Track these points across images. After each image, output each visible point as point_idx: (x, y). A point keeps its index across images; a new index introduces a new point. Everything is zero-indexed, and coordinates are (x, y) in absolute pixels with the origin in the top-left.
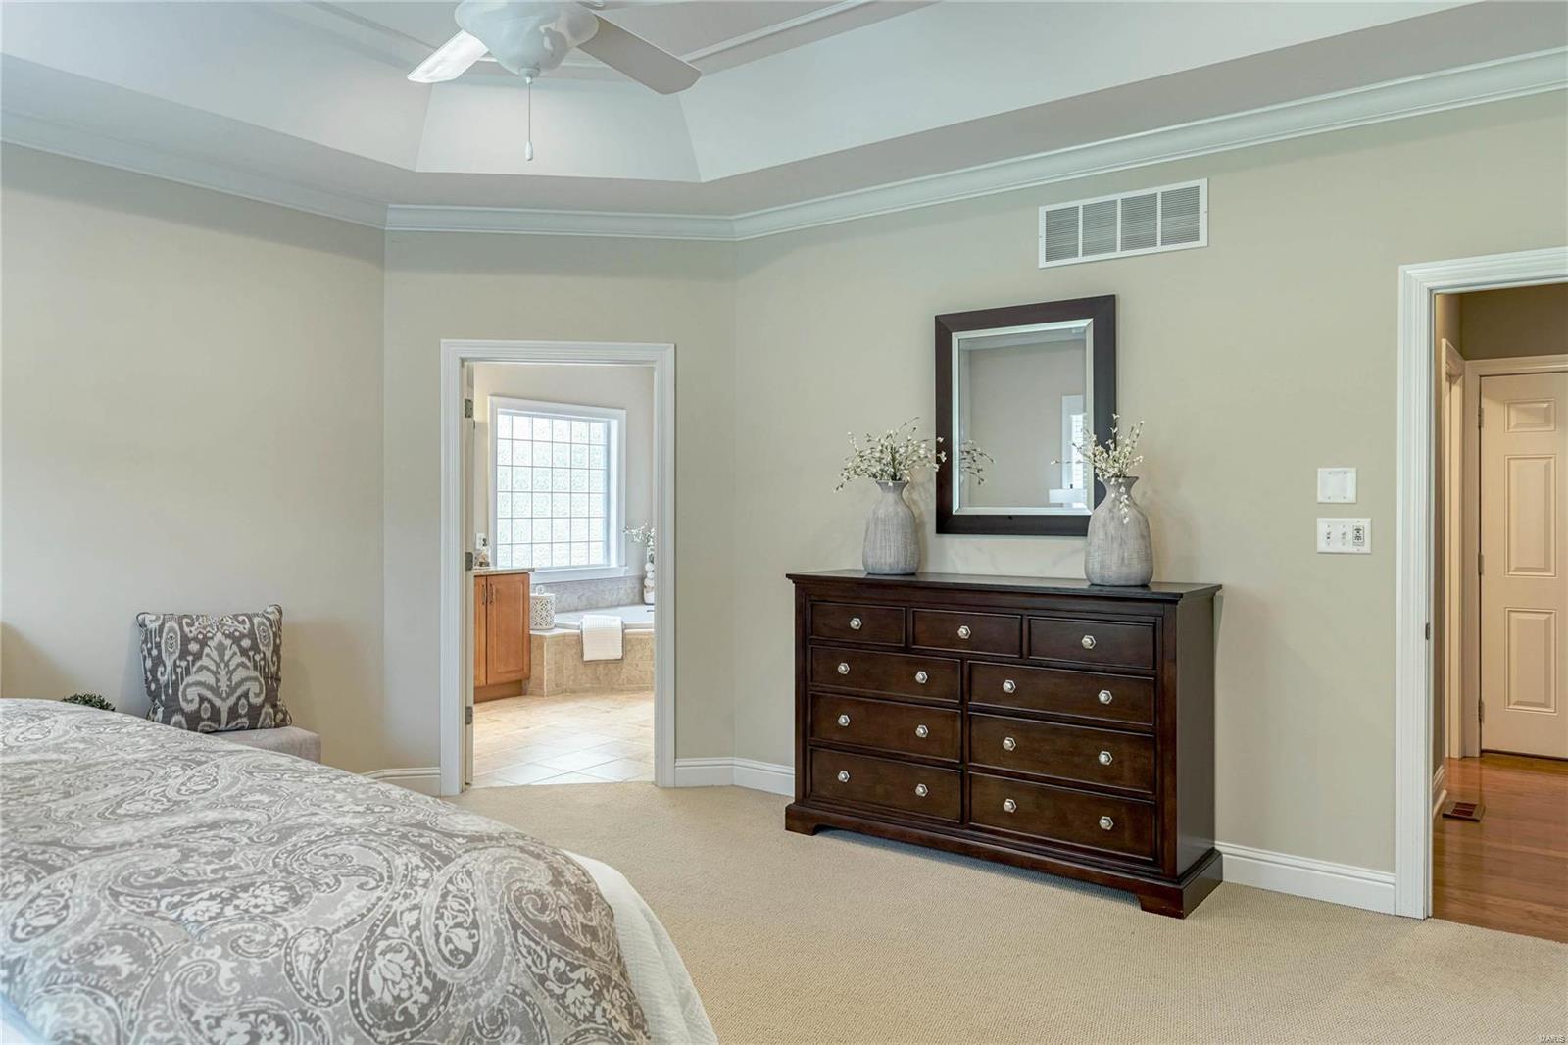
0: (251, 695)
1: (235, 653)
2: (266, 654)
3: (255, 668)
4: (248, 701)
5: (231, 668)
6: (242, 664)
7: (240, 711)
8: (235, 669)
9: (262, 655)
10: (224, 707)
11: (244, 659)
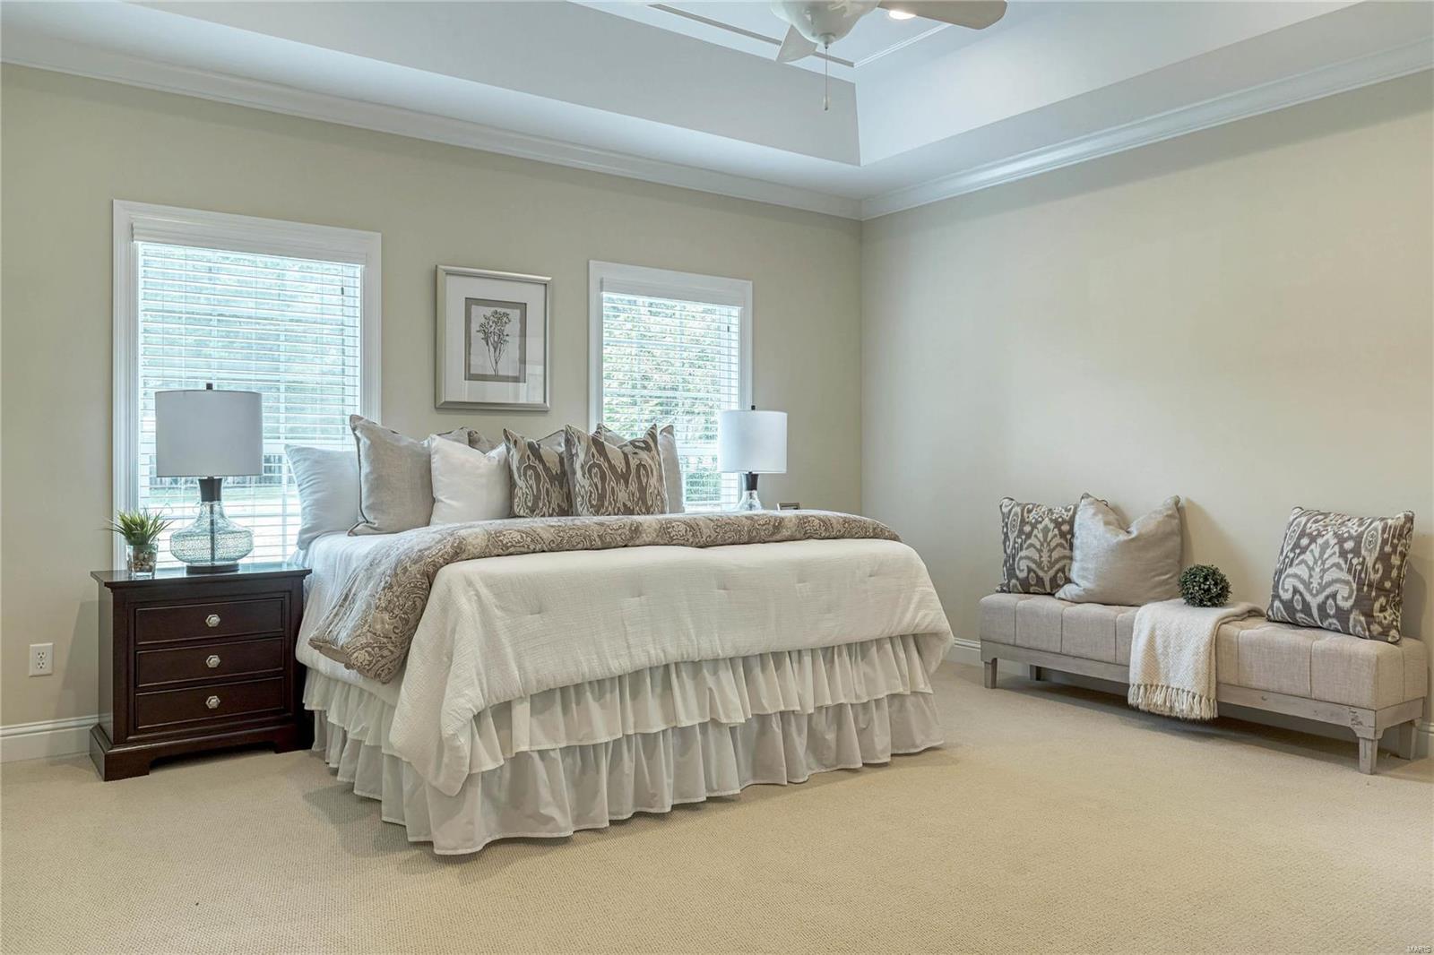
0: (1339, 597)
1: (1334, 553)
2: (1368, 559)
3: (1349, 571)
4: (1335, 602)
5: (1326, 566)
6: (1337, 565)
7: (1328, 611)
8: (1329, 569)
9: (1361, 559)
10: (1314, 603)
11: (1341, 561)
